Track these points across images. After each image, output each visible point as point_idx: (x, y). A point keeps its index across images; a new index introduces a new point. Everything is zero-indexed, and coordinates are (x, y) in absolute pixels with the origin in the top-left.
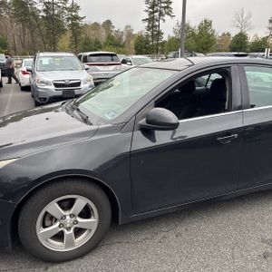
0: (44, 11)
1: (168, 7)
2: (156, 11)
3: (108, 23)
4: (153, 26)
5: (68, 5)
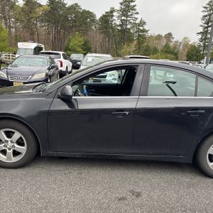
0: (120, 25)
2: (210, 26)
3: (169, 35)
4: (206, 38)
5: (137, 22)
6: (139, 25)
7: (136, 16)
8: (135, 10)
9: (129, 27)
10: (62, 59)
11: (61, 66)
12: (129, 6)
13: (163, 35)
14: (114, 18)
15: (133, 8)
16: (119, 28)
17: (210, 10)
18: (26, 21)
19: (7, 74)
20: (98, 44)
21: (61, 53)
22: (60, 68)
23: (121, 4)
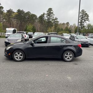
1: (87, 18)
2: (83, 20)
3: (68, 23)
4: (82, 24)
5: (54, 18)
6: (55, 19)
7: (54, 16)
8: (53, 14)
9: (51, 20)
10: (25, 34)
11: (25, 37)
12: (50, 12)
13: (65, 23)
14: (45, 17)
15: (52, 13)
16: (47, 21)
17: (83, 13)
18: (8, 19)
19: (8, 40)
20: (39, 28)
21: (25, 32)
22: (25, 38)
23: (47, 11)
